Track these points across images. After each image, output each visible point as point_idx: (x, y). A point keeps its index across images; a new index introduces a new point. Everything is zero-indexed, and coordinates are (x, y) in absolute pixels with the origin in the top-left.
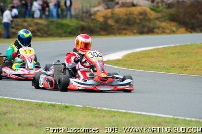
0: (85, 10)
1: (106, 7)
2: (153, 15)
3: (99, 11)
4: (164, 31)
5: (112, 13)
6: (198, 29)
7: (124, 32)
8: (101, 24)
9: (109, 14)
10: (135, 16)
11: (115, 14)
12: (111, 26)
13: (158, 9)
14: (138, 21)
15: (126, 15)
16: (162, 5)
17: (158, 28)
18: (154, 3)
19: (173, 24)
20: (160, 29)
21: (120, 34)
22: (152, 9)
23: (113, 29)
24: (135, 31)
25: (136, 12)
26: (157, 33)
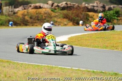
0: (10, 10)
1: (23, 9)
2: (53, 14)
3: (19, 11)
4: (59, 24)
5: (28, 13)
7: (36, 24)
8: (21, 19)
9: (26, 13)
10: (42, 15)
11: (29, 13)
12: (27, 20)
13: (56, 11)
14: (44, 18)
15: (37, 14)
16: (58, 8)
17: (56, 22)
18: (53, 7)
19: (65, 20)
20: (58, 23)
22: (52, 11)
23: (29, 22)
25: (43, 12)
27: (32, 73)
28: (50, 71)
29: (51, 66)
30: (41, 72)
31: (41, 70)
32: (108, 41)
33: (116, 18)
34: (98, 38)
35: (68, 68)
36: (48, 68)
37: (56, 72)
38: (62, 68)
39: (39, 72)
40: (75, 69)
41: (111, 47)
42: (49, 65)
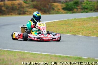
2: (25, 5)
4: (30, 13)
5: (4, 4)
6: (47, 12)
7: (11, 13)
9: (3, 4)
10: (16, 6)
12: (4, 10)
13: (27, 2)
14: (18, 8)
15: (11, 5)
17: (28, 12)
19: (35, 10)
21: (9, 14)
22: (24, 2)
23: (5, 12)
24: (16, 13)
26: (27, 14)
27: (7, 59)
28: (22, 57)
29: (24, 51)
30: (15, 58)
31: (15, 56)
32: (70, 27)
33: (76, 7)
34: (63, 25)
35: (38, 53)
36: (21, 54)
37: (28, 58)
38: (33, 53)
39: (13, 58)
40: (44, 54)
41: (74, 32)
42: (22, 51)
